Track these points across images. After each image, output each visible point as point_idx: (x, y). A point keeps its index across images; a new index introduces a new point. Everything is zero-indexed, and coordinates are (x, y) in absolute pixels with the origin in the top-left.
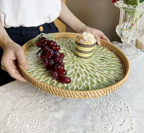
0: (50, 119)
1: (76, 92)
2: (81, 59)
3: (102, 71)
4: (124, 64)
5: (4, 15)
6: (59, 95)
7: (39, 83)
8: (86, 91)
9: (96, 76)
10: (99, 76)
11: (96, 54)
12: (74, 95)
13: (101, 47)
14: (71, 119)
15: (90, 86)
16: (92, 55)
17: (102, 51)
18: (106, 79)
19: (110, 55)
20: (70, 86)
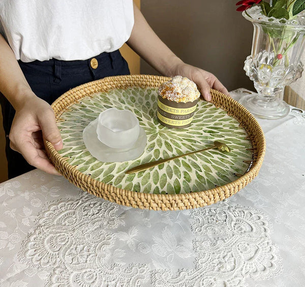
0: (110, 247)
1: (153, 197)
2: (169, 130)
3: (209, 155)
4: (255, 142)
5: (19, 38)
6: (121, 202)
7: (83, 177)
8: (172, 196)
9: (196, 166)
10: (202, 166)
11: (199, 121)
12: (150, 203)
13: (211, 105)
14: (153, 245)
15: (182, 186)
16: (192, 122)
17: (213, 114)
18: (217, 171)
19: (227, 123)
20: (143, 185)
